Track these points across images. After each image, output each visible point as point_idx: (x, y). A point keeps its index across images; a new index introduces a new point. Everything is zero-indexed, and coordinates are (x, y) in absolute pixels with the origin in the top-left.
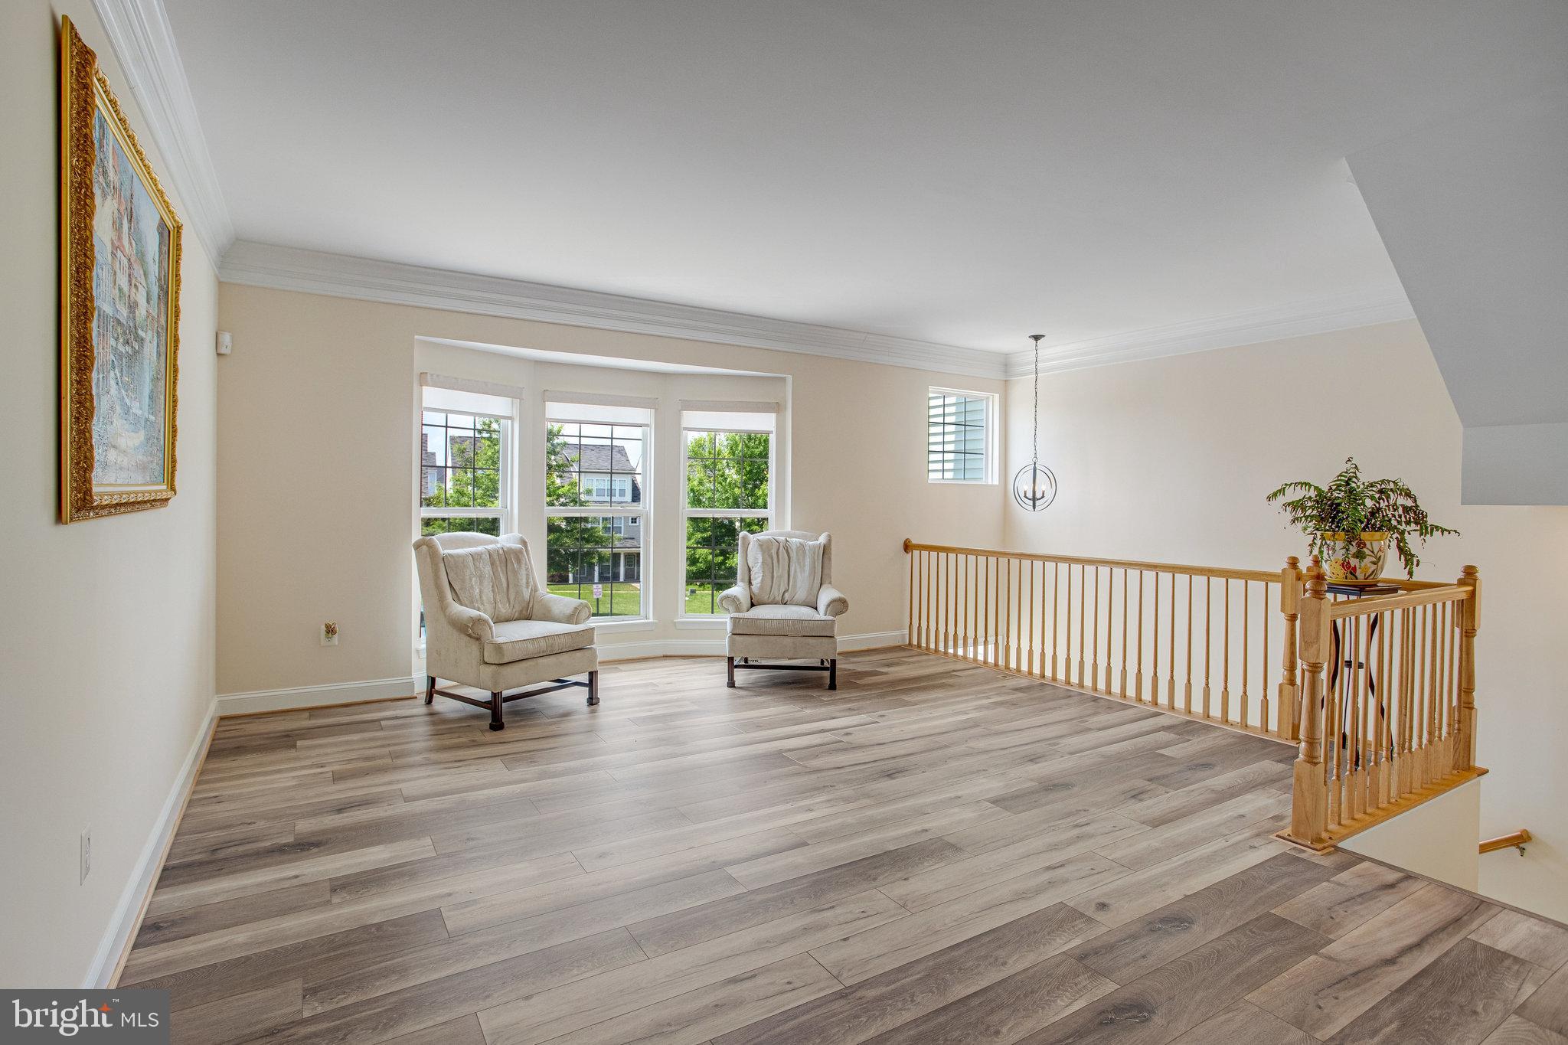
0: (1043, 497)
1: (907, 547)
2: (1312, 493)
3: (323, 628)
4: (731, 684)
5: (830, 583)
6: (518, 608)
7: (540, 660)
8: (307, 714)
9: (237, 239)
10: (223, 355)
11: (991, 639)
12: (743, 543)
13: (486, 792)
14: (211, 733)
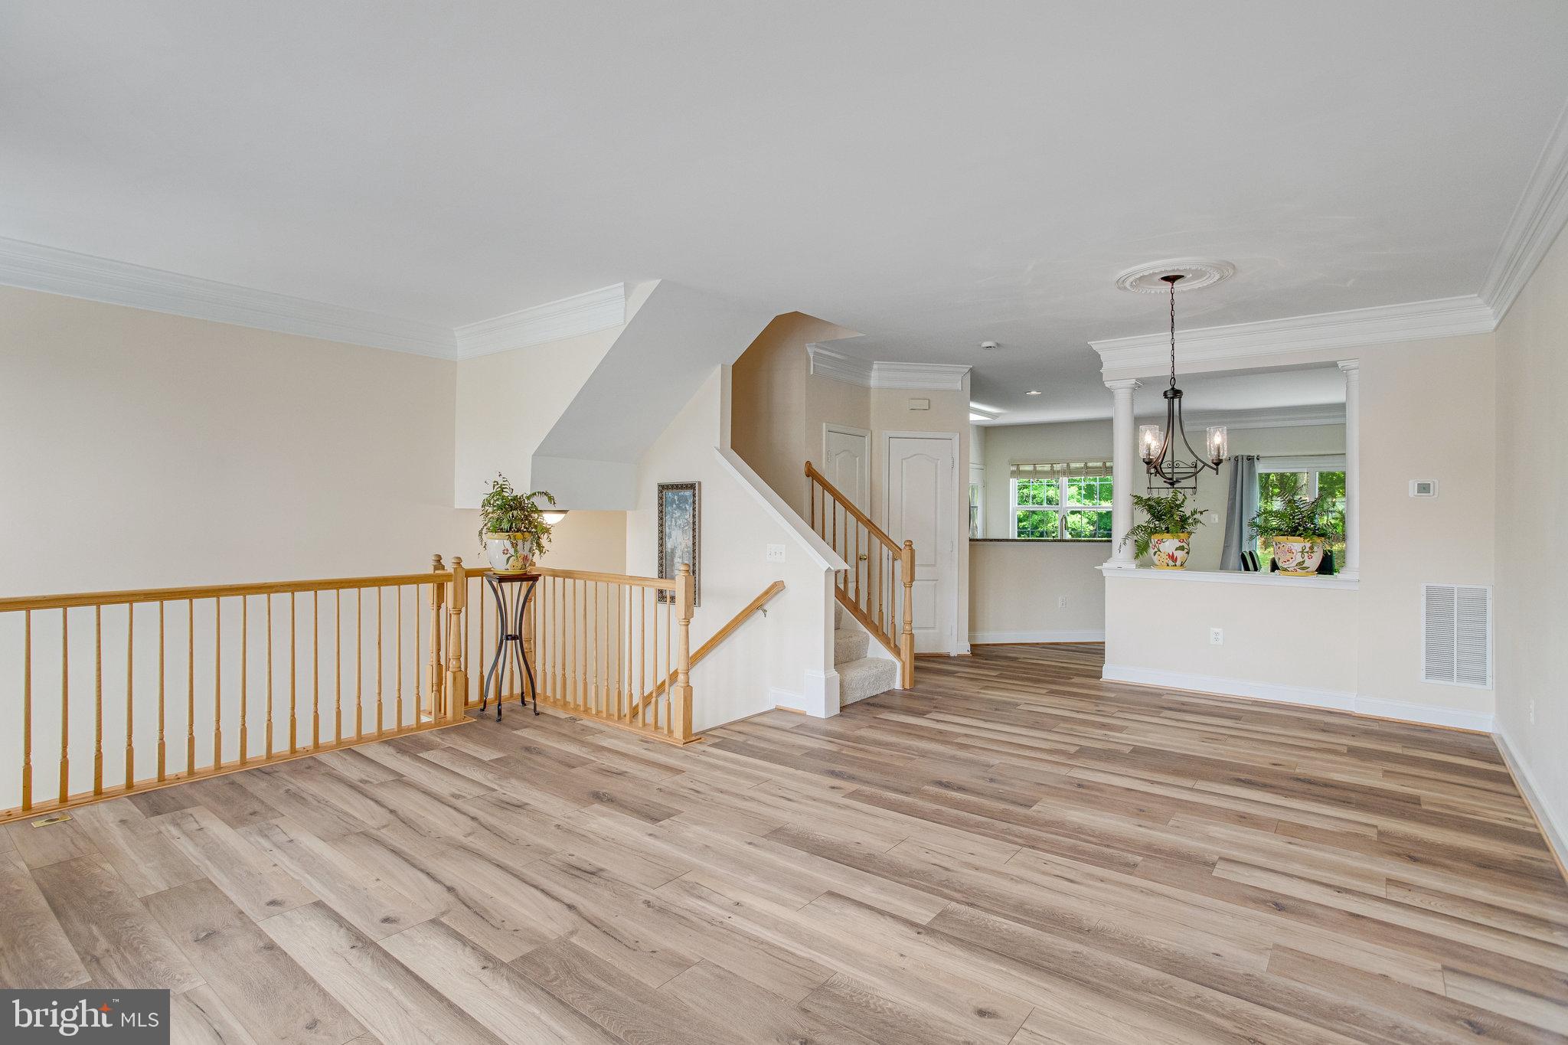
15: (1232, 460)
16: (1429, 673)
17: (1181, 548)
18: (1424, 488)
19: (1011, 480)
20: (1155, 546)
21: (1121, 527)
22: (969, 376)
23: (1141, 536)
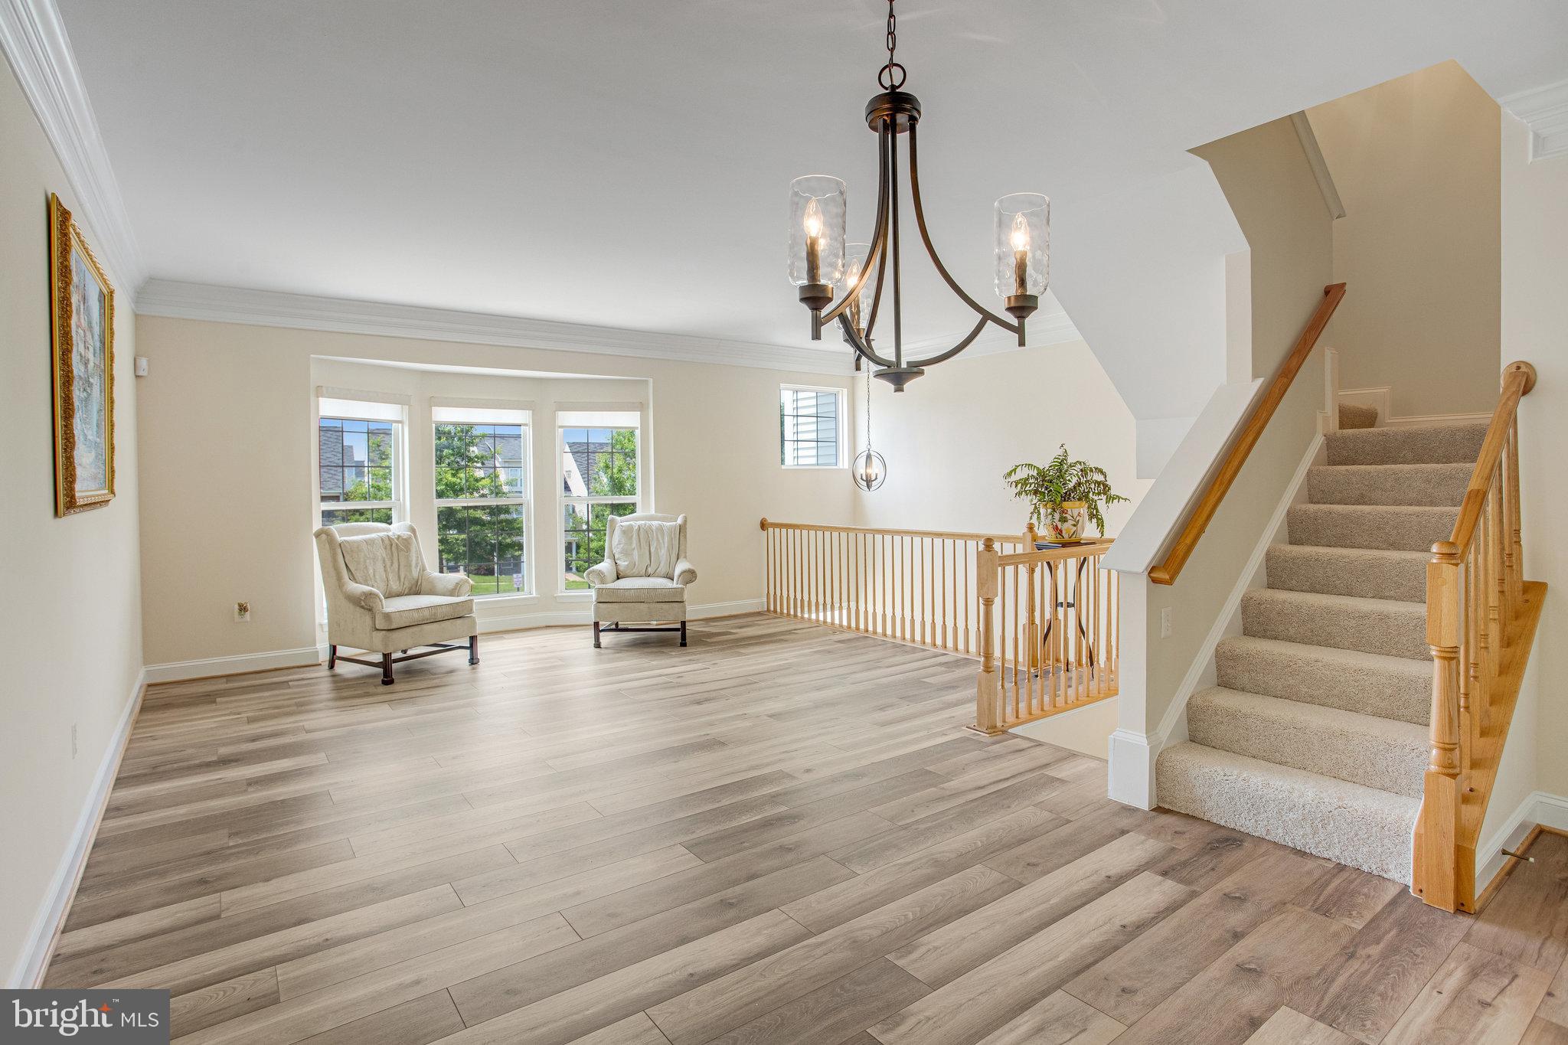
0: (876, 479)
1: (763, 525)
2: (1035, 473)
3: (237, 607)
4: (598, 645)
5: (685, 557)
6: (407, 585)
7: (425, 626)
8: (225, 680)
9: (151, 278)
10: (142, 376)
11: (845, 604)
12: (611, 526)
13: (373, 724)
14: (141, 695)
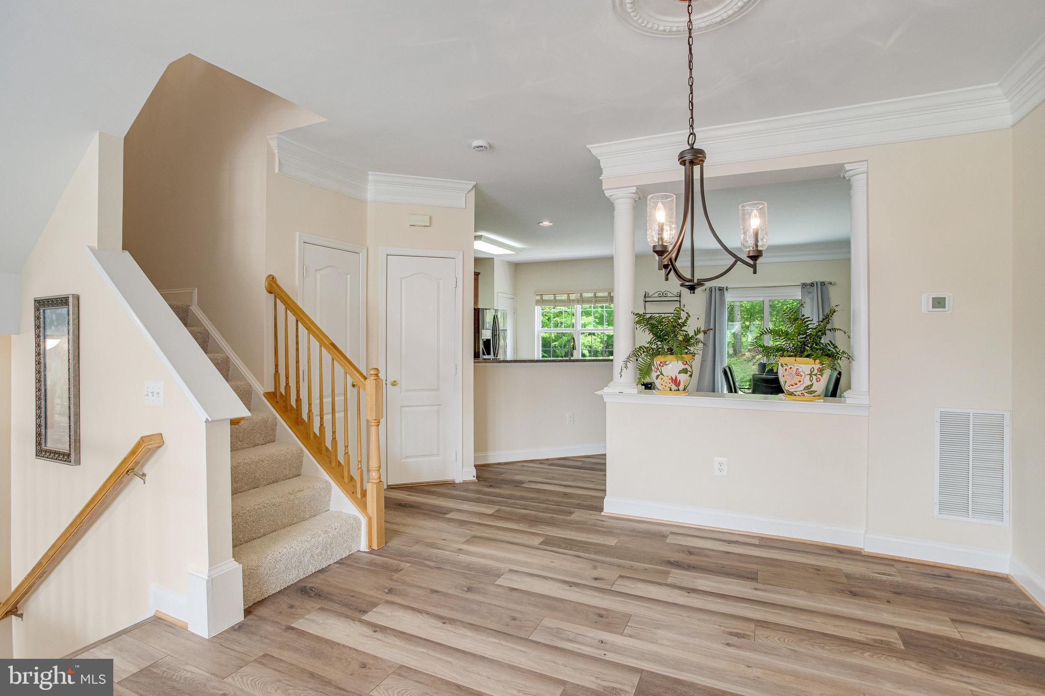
15: (708, 290)
16: (944, 507)
17: (685, 371)
18: (939, 303)
19: (536, 307)
20: (658, 369)
21: (622, 349)
22: (473, 192)
23: (643, 358)
